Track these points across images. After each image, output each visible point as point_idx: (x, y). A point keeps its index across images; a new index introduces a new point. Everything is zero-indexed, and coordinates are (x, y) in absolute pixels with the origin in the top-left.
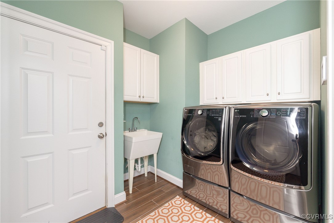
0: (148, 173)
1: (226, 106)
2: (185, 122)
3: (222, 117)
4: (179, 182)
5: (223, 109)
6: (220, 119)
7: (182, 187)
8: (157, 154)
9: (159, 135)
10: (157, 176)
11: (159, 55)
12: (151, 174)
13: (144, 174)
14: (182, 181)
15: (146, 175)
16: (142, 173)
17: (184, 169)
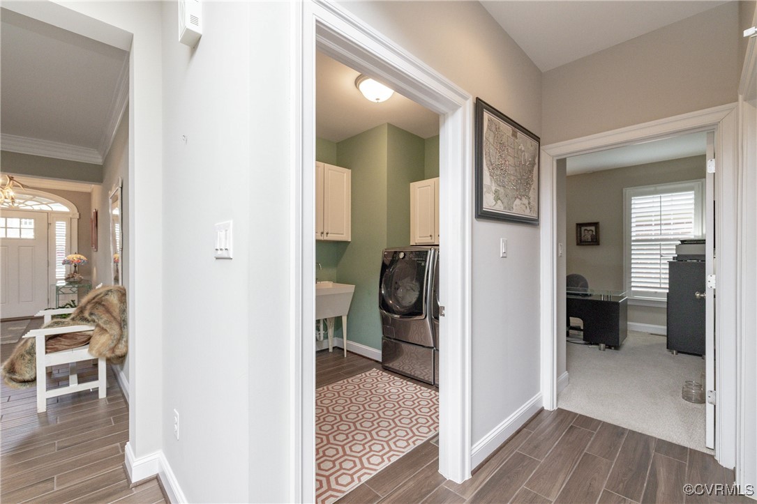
0: (334, 348)
1: (430, 247)
2: (384, 267)
3: (426, 261)
4: (376, 353)
5: (427, 252)
6: (423, 264)
7: (381, 360)
8: (348, 316)
9: (350, 289)
10: (347, 351)
11: (350, 170)
12: (339, 349)
13: (328, 349)
14: (380, 352)
15: (331, 350)
16: (325, 347)
17: (383, 333)
